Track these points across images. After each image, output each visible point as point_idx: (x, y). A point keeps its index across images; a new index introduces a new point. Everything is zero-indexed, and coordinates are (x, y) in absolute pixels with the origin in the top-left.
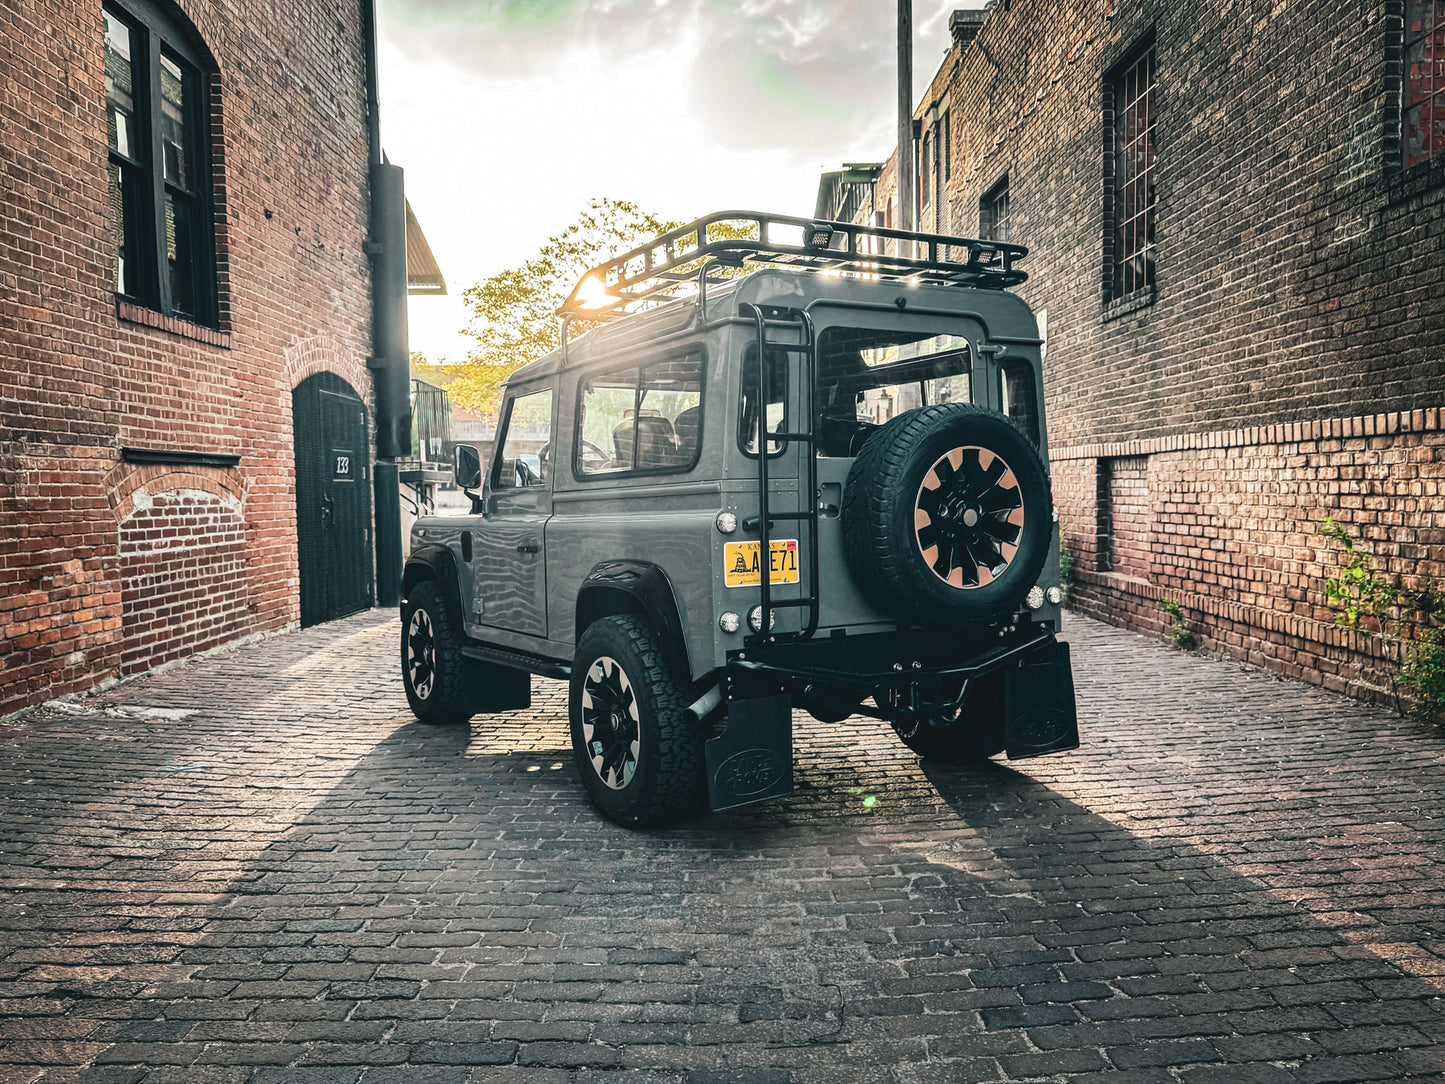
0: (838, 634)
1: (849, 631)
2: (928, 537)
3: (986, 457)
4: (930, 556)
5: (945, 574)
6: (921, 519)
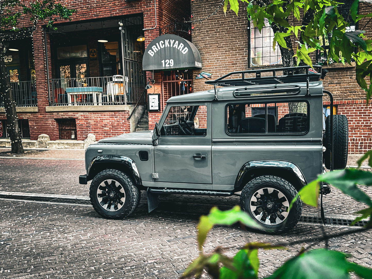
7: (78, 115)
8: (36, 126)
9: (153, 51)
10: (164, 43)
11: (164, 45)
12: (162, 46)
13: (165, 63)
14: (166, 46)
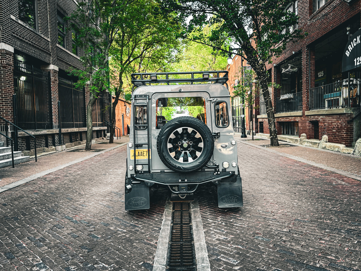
0: (162, 172)
1: (166, 171)
2: (171, 150)
3: (190, 130)
4: (173, 154)
5: (178, 159)
6: (170, 146)
7: (320, 118)
8: (302, 126)
9: (349, 51)
10: (356, 41)
11: (356, 43)
12: (355, 44)
13: (357, 61)
14: (358, 43)
